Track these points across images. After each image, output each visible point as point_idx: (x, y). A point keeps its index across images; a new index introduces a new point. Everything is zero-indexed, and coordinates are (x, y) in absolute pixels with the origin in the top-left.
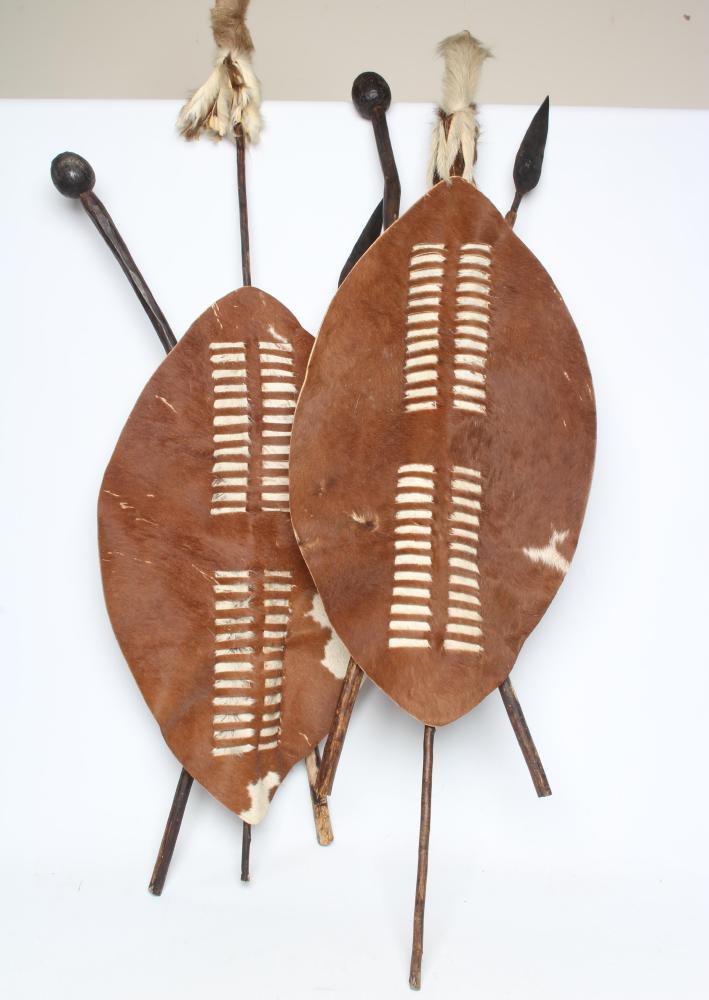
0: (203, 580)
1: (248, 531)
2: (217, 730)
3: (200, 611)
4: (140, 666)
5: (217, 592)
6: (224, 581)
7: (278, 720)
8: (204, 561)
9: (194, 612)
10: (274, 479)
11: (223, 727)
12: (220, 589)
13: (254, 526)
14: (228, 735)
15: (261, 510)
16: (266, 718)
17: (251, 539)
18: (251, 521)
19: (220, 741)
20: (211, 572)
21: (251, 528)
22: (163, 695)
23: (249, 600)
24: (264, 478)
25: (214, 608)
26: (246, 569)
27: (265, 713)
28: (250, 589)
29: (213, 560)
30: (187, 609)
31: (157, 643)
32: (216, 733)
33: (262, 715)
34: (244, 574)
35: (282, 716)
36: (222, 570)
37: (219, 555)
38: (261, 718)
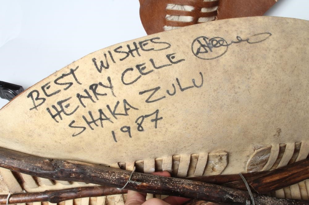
2: (168, 14)
7: (216, 11)
11: (172, 13)
14: (175, 18)
19: (169, 21)
27: (203, 7)
32: (167, 16)
33: (201, 8)
38: (200, 10)
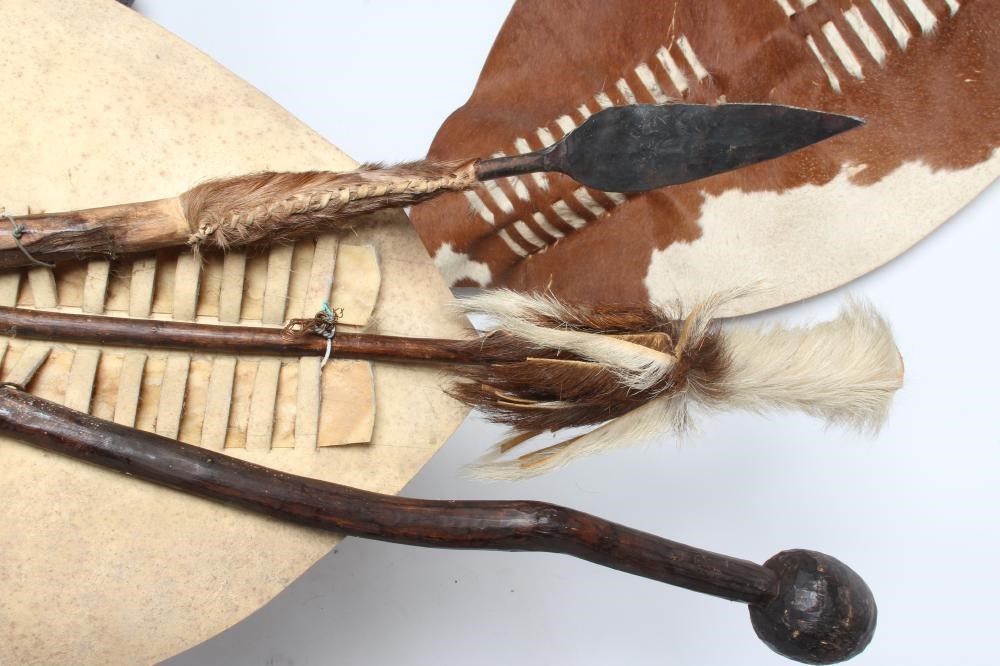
0: (664, 29)
1: (761, 37)
3: (624, 54)
4: (518, 31)
5: (659, 56)
6: (677, 55)
8: (688, 13)
9: (619, 48)
10: (864, 23)
12: (664, 56)
13: (774, 40)
15: (805, 36)
16: (538, 217)
17: (752, 49)
18: (779, 33)
20: (679, 32)
21: (769, 38)
22: (504, 80)
23: (670, 99)
24: (855, 9)
25: (635, 66)
26: (708, 69)
28: (685, 93)
29: (695, 21)
30: (618, 37)
31: (557, 33)
34: (700, 72)
35: (562, 242)
36: (690, 42)
37: (705, 21)
